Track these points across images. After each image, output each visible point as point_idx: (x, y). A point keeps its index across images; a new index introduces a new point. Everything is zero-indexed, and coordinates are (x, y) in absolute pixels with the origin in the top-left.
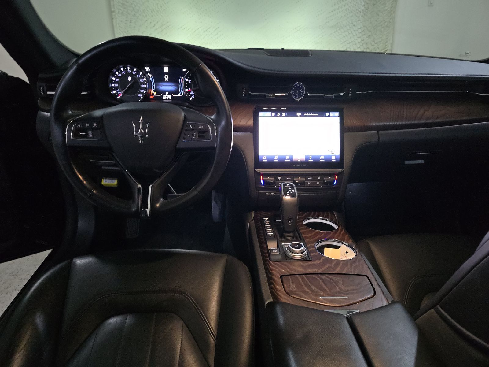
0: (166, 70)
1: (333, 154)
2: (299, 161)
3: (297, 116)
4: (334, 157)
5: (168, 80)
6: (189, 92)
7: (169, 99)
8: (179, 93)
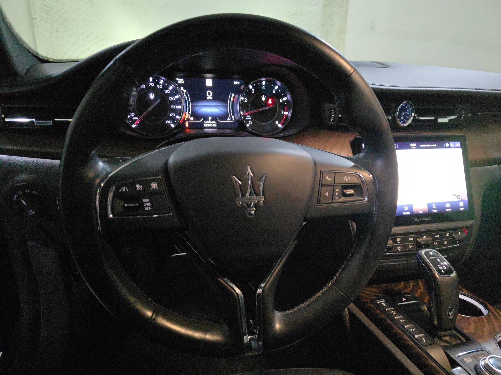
0: (209, 82)
1: (460, 200)
2: (421, 212)
3: (411, 148)
4: (461, 204)
5: (211, 98)
6: (245, 116)
7: (213, 128)
8: (228, 118)
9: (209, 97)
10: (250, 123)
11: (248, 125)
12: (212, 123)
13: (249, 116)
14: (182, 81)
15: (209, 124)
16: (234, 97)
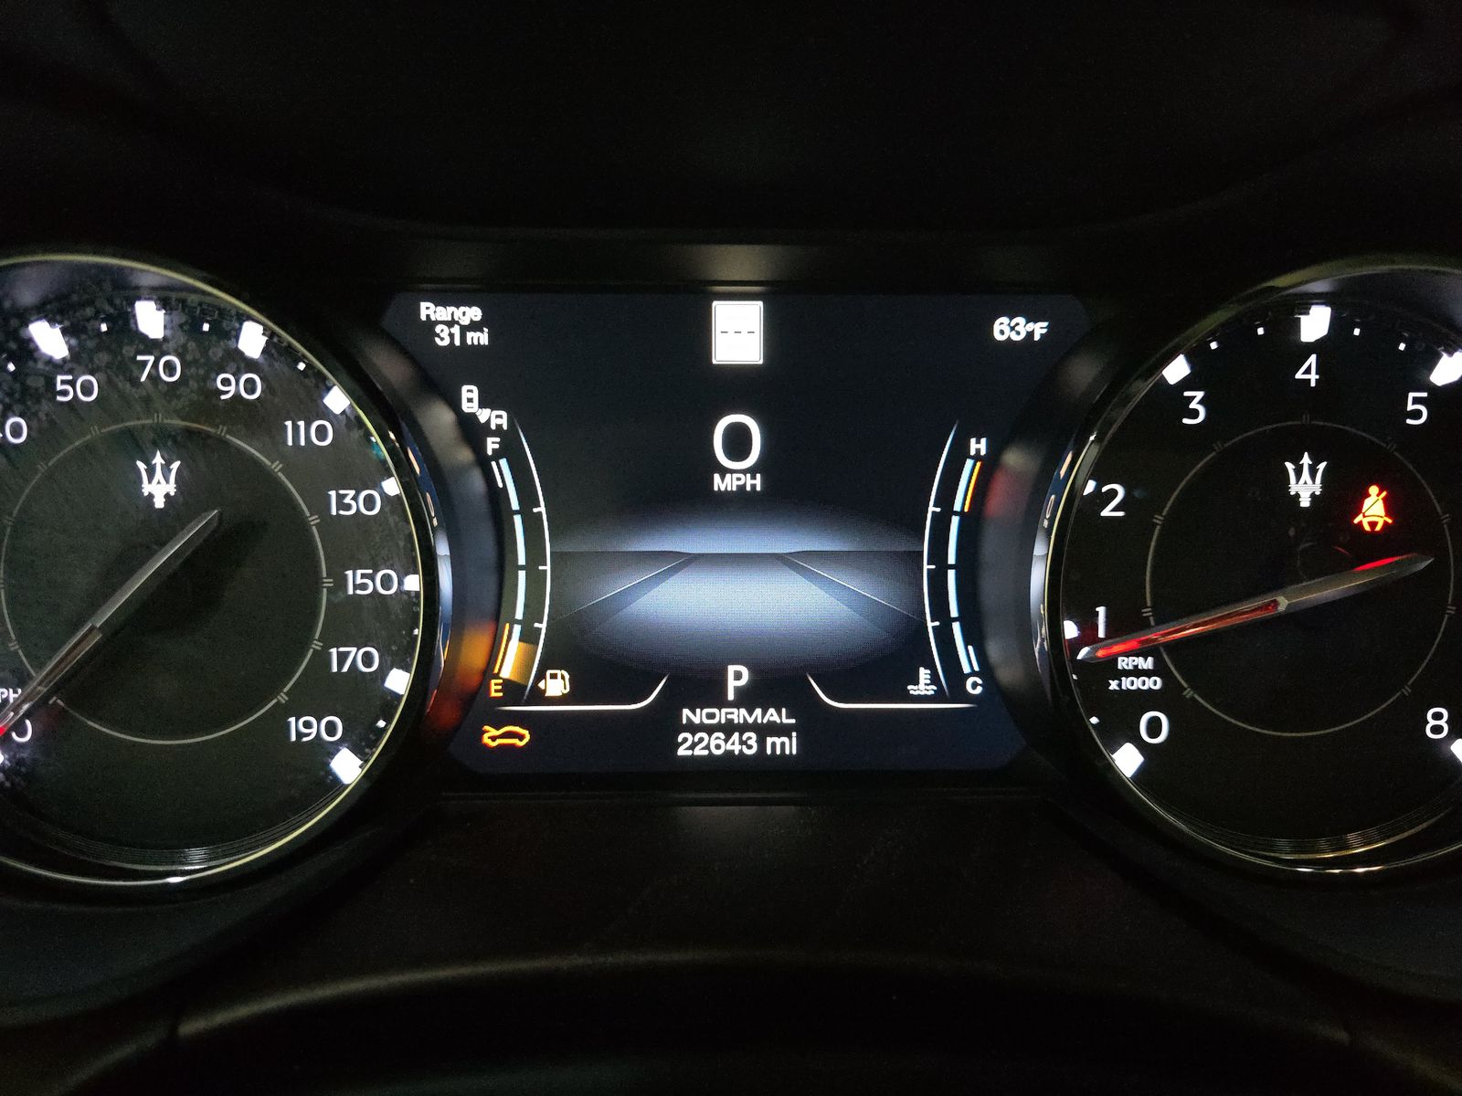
0: (738, 332)
5: (755, 483)
7: (763, 765)
8: (924, 674)
9: (735, 476)
10: (1154, 727)
11: (1127, 760)
12: (755, 727)
13: (1148, 664)
14: (474, 326)
15: (729, 729)
16: (990, 465)
